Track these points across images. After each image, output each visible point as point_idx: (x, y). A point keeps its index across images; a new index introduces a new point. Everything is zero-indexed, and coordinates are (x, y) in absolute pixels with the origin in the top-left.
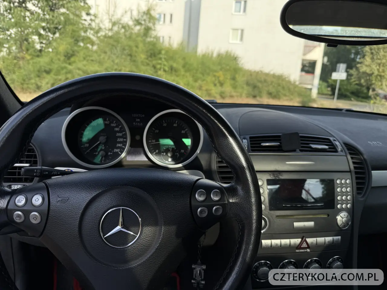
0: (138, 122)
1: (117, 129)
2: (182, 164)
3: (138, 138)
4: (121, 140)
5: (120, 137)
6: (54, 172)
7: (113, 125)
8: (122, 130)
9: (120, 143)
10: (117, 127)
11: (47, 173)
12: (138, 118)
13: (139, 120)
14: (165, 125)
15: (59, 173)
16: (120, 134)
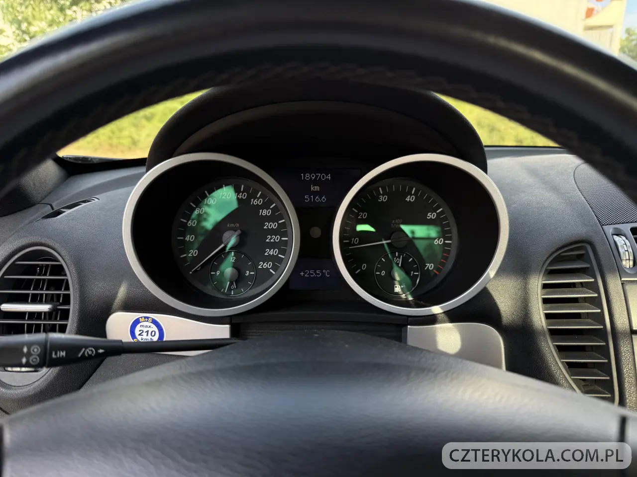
0: (315, 193)
1: (265, 212)
2: (442, 308)
3: (316, 232)
4: (276, 238)
5: (272, 232)
6: (86, 349)
7: (255, 202)
8: (278, 214)
9: (272, 246)
10: (266, 206)
11: (63, 354)
12: (315, 183)
13: (317, 188)
14: (383, 199)
15: (101, 351)
16: (273, 225)
